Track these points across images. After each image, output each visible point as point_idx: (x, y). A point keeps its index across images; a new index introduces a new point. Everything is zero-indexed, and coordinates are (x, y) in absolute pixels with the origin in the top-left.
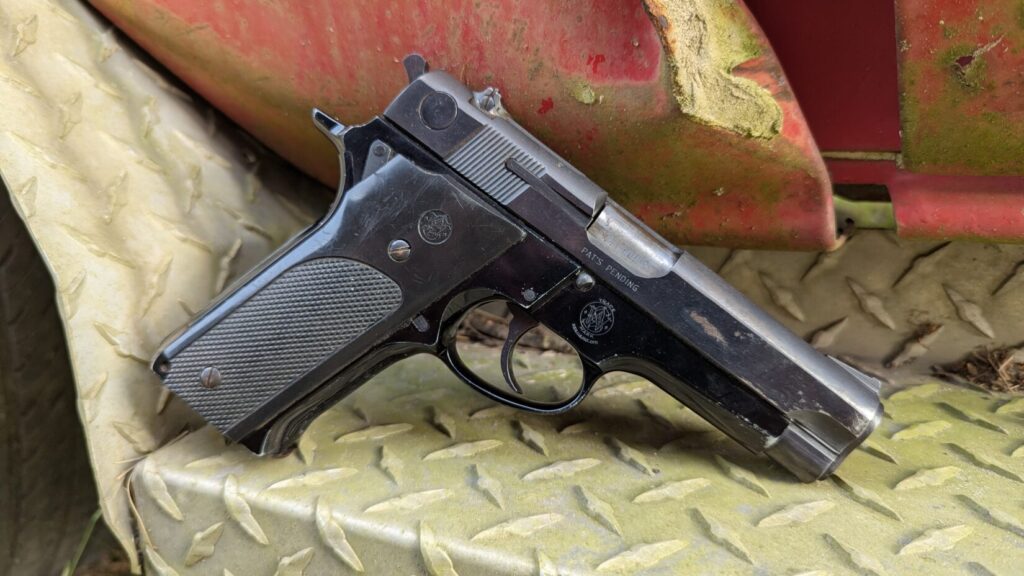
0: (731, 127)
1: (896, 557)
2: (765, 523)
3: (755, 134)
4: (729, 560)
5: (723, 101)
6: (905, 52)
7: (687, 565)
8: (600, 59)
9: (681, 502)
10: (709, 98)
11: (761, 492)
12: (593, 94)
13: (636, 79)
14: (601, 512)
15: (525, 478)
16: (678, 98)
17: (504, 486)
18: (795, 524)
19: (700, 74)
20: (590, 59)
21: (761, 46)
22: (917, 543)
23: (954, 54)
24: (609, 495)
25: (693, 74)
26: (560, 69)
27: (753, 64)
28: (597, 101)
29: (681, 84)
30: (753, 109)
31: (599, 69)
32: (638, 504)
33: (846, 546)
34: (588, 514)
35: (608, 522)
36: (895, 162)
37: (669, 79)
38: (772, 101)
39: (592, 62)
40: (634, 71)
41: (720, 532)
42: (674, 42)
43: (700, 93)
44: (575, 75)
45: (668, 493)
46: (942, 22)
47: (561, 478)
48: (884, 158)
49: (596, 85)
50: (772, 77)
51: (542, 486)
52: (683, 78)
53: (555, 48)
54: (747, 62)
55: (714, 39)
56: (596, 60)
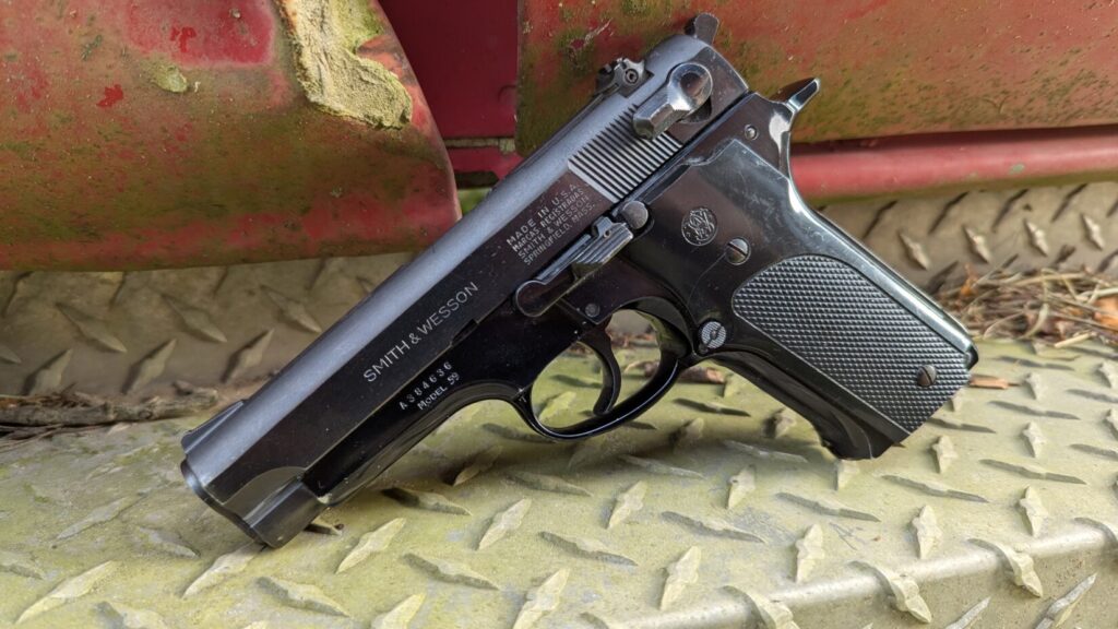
0: (361, 116)
1: (608, 531)
2: (484, 544)
3: (387, 124)
4: (473, 596)
5: (352, 87)
6: (527, 34)
7: (439, 618)
8: (188, 33)
9: (388, 553)
10: (336, 84)
11: (460, 513)
12: (185, 80)
13: (242, 60)
14: (311, 597)
15: (187, 593)
16: (304, 83)
17: (162, 615)
18: (509, 534)
19: (326, 54)
20: (175, 33)
21: (382, 22)
22: (617, 512)
23: (570, 37)
24: (306, 574)
25: (318, 54)
26: (131, 46)
27: (376, 44)
28: (190, 89)
29: (306, 66)
30: (383, 95)
31: (188, 47)
32: (343, 572)
33: (567, 537)
34: (295, 607)
35: (325, 606)
36: (498, 147)
37: (290, 61)
38: (401, 87)
39: (178, 38)
40: (237, 50)
41: (451, 568)
42: (294, 14)
43: (327, 77)
44: (154, 54)
45: (371, 547)
46: (561, 5)
47: (234, 576)
48: (489, 144)
49: (187, 68)
50: (395, 59)
51: (214, 595)
52: (307, 59)
53: (121, 16)
54: (370, 42)
55: (336, 13)
56: (184, 35)
